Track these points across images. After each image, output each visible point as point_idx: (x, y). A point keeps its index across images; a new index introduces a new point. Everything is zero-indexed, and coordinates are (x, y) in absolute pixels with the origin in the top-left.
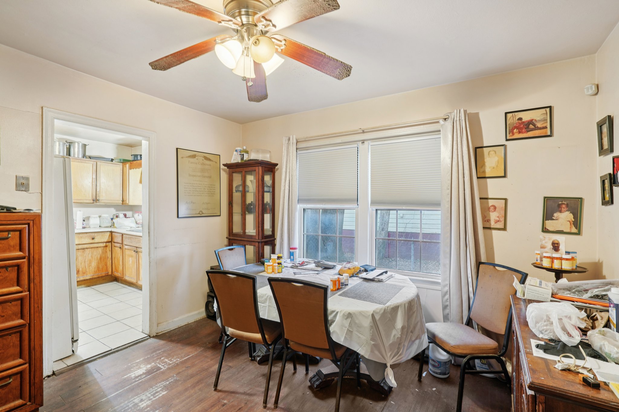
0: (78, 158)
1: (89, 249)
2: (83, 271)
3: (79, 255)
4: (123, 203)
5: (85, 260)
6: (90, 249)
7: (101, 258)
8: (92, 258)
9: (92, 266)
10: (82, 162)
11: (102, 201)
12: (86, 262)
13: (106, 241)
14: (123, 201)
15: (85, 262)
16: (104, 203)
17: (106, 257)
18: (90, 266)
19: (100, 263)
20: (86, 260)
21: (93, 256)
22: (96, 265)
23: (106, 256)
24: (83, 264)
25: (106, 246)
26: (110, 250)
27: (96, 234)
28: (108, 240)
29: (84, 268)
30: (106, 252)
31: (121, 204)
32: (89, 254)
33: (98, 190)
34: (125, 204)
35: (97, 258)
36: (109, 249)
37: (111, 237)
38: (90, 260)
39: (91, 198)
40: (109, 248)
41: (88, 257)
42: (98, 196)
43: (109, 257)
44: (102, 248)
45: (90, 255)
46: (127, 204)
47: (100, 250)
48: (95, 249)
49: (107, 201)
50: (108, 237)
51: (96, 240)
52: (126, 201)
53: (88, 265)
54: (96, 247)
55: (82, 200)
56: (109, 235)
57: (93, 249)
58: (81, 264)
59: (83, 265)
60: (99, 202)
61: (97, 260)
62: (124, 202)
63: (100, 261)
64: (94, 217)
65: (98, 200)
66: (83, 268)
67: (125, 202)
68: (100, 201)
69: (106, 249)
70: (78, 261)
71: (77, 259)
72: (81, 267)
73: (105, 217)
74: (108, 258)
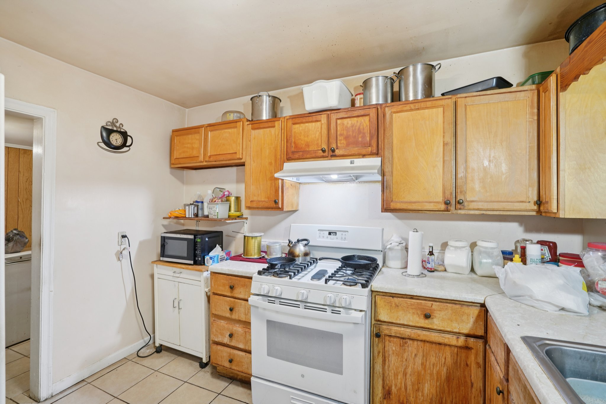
0: (407, 102)
1: (416, 343)
2: (399, 396)
3: (391, 352)
4: (539, 212)
5: (406, 369)
6: (419, 343)
7: (449, 379)
8: (425, 371)
9: (422, 392)
10: (418, 109)
11: (473, 205)
12: (408, 376)
13: (466, 331)
14: (539, 203)
15: (405, 374)
16: (478, 209)
17: (466, 382)
18: (418, 390)
19: (447, 391)
20: (409, 371)
21: (427, 367)
22: (434, 392)
23: (465, 377)
24: (399, 377)
25: (467, 348)
26: (478, 364)
27: (436, 305)
28: (472, 329)
29: (403, 389)
30: (467, 365)
31: (534, 213)
32: (416, 355)
33: (460, 175)
34: (548, 215)
35: (438, 373)
36: (476, 358)
37: (482, 323)
38: (419, 374)
39: (440, 199)
40: (477, 355)
41: (414, 364)
42: (461, 192)
43: (475, 385)
44: (453, 348)
45: (419, 360)
46: (553, 216)
47: (448, 355)
48: (434, 346)
49: (485, 206)
50: (472, 320)
51: (436, 323)
52: (547, 202)
53: (413, 385)
54: (435, 343)
55: (419, 202)
56: (479, 316)
57: (427, 345)
58: (396, 375)
59: (399, 381)
60: (464, 209)
61: (437, 381)
62: (542, 208)
63: (446, 387)
64: (456, 248)
65: (459, 203)
66: (400, 388)
67: (546, 205)
68: (466, 204)
69: (467, 357)
70: (389, 366)
71: (387, 361)
72: (396, 385)
73: (486, 248)
74: (472, 386)
